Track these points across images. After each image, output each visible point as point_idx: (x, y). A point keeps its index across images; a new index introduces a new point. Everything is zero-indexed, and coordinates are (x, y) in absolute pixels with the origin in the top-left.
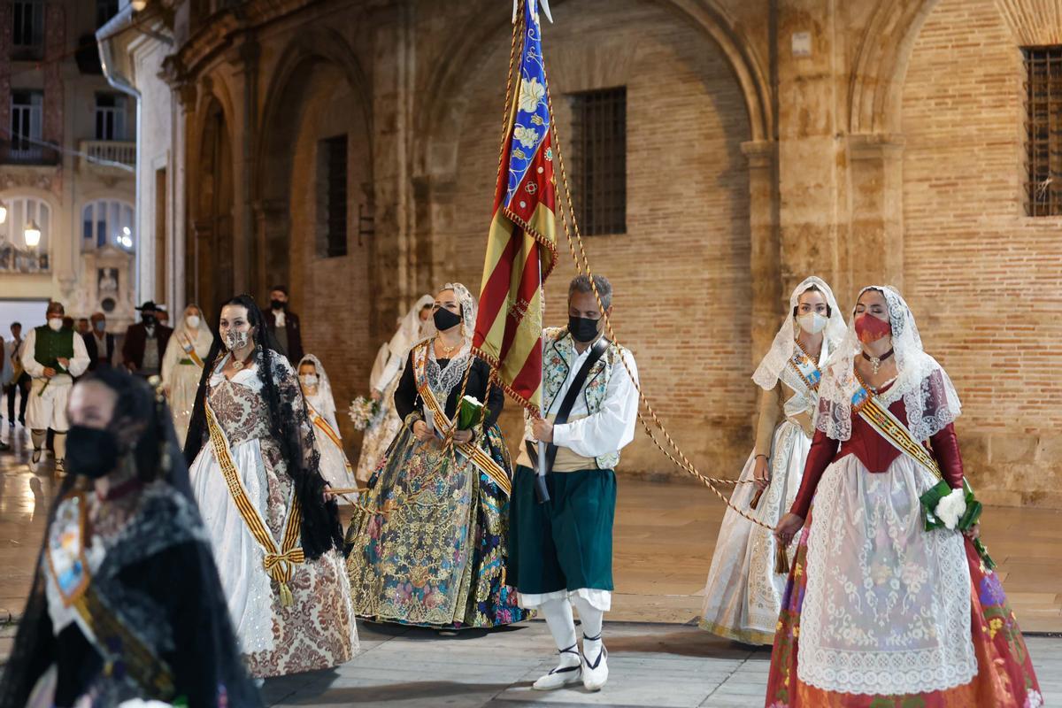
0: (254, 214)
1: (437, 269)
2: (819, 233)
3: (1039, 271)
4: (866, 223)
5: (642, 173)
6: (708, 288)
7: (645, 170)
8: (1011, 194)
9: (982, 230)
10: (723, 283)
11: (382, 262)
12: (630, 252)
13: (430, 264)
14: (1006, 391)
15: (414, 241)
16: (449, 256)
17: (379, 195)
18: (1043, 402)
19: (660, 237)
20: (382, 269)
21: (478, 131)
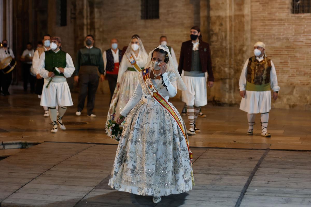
0: (36, 12)
2: (223, 19)
3: (295, 32)
4: (238, 16)
8: (286, 6)
9: (277, 18)
11: (78, 28)
12: (160, 24)
13: (94, 29)
14: (284, 71)
15: (89, 21)
16: (101, 26)
17: (77, 6)
18: (296, 75)
19: (170, 20)
20: (79, 30)
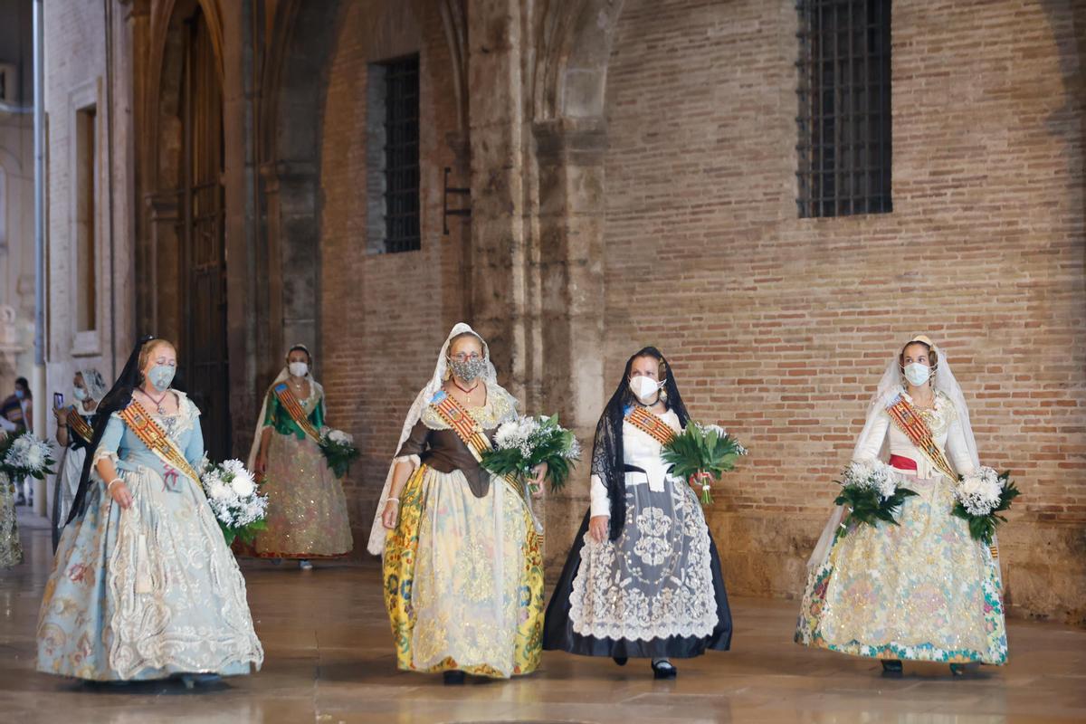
0: (260, 182)
1: (575, 271)
5: (919, 113)
6: (1029, 299)
7: (923, 109)
10: (1055, 290)
11: (485, 260)
12: (897, 241)
13: (565, 263)
15: (536, 225)
16: (595, 249)
17: (479, 152)
19: (948, 217)
20: (485, 272)
21: (641, 48)
